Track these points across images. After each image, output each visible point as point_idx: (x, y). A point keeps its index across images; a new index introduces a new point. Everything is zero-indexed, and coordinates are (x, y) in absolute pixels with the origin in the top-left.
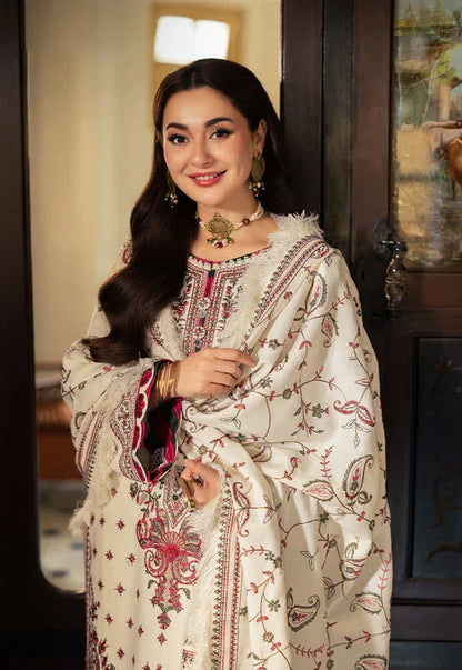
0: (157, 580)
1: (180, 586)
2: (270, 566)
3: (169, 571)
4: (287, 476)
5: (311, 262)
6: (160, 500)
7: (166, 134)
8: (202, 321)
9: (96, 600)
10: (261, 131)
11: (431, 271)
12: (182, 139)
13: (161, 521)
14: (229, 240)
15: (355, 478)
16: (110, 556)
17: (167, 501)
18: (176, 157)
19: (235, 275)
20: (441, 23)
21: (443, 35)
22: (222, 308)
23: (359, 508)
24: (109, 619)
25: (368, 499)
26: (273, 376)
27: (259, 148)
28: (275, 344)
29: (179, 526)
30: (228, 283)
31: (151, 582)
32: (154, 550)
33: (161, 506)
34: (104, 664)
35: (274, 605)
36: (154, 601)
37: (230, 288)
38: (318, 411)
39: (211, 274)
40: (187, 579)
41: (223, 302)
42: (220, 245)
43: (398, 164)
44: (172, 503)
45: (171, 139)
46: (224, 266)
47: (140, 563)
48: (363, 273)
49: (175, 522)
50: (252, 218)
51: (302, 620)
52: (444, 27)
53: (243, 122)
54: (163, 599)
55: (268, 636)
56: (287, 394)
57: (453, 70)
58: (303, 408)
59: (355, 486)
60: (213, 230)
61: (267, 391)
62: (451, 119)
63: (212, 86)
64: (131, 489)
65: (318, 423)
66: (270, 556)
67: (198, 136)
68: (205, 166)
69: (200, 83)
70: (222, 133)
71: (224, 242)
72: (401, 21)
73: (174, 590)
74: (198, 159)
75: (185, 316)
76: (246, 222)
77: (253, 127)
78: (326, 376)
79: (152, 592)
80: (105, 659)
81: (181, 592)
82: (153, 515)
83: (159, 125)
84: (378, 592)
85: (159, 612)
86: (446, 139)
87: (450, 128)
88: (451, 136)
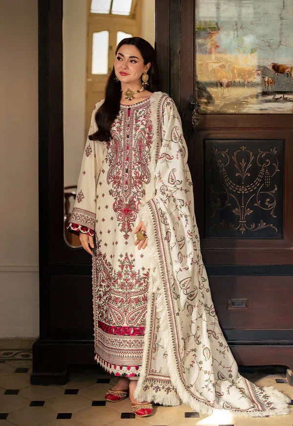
0: (122, 222)
1: (130, 222)
3: (126, 218)
6: (120, 193)
7: (117, 56)
8: (129, 126)
9: (99, 239)
11: (209, 114)
13: (121, 201)
14: (133, 98)
16: (103, 220)
17: (122, 193)
18: (118, 65)
19: (137, 109)
20: (212, 26)
21: (212, 30)
22: (134, 120)
24: (106, 245)
27: (146, 71)
29: (128, 201)
30: (135, 112)
31: (119, 224)
32: (120, 212)
33: (121, 195)
34: (106, 263)
36: (121, 230)
37: (136, 113)
40: (132, 220)
41: (135, 118)
42: (131, 100)
43: (197, 76)
44: (124, 193)
46: (133, 106)
47: (115, 219)
48: (185, 115)
49: (126, 200)
50: (140, 91)
52: (212, 28)
53: (142, 61)
54: (125, 229)
57: (216, 43)
60: (127, 94)
62: (216, 59)
63: (136, 46)
64: (110, 192)
67: (126, 60)
71: (131, 98)
72: (197, 26)
73: (129, 224)
75: (122, 125)
76: (138, 92)
79: (120, 227)
80: (106, 261)
81: (131, 225)
82: (118, 199)
85: (124, 233)
86: (214, 67)
87: (215, 63)
88: (216, 66)
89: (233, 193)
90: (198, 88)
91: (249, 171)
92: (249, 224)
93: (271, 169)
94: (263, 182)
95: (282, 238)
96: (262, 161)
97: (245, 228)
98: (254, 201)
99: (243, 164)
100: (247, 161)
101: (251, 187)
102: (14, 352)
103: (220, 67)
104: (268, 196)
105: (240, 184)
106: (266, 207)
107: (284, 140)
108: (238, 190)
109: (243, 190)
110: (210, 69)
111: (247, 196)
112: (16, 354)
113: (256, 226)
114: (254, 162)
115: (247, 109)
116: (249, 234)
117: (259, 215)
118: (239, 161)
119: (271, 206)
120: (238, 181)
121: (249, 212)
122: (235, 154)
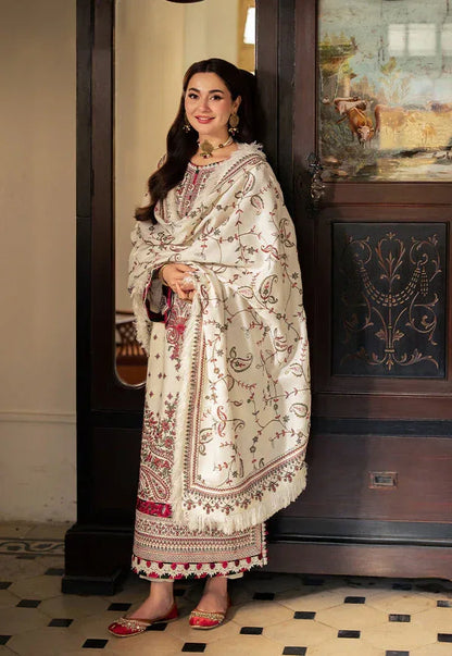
0: (174, 346)
2: (218, 331)
3: (180, 339)
4: (230, 282)
5: (248, 167)
7: (188, 92)
8: (190, 197)
10: (238, 101)
12: (196, 97)
13: (175, 312)
14: (210, 155)
15: (266, 287)
18: (191, 106)
19: (208, 173)
20: (344, 44)
21: (345, 50)
22: (200, 190)
23: (270, 306)
25: (275, 301)
26: (220, 228)
27: (236, 109)
28: (219, 207)
29: (184, 313)
30: (205, 177)
31: (170, 347)
32: (172, 329)
33: (174, 304)
35: (220, 353)
36: (172, 358)
37: (205, 179)
38: (251, 251)
39: (197, 172)
41: (201, 187)
42: (205, 157)
44: (179, 301)
45: (190, 96)
46: (204, 168)
49: (181, 312)
50: (225, 144)
51: (243, 367)
52: (346, 46)
53: (229, 94)
54: (177, 356)
55: (217, 370)
56: (230, 239)
57: (351, 70)
58: (241, 248)
59: (266, 292)
60: (203, 149)
61: (217, 237)
62: (350, 96)
63: (217, 73)
65: (252, 257)
66: (218, 326)
67: (204, 97)
68: (204, 112)
69: (210, 70)
70: (217, 98)
71: (208, 155)
72: (321, 43)
74: (202, 109)
75: (182, 195)
76: (221, 146)
77: (234, 99)
78: (257, 231)
79: (171, 353)
83: (185, 88)
84: (300, 363)
85: (175, 362)
86: (348, 108)
87: (350, 101)
88: (351, 106)
89: (376, 305)
90: (323, 140)
91: (399, 272)
92: (398, 354)
93: (430, 268)
94: (418, 288)
95: (445, 377)
96: (417, 256)
97: (393, 361)
98: (405, 318)
99: (391, 260)
100: (396, 255)
101: (401, 296)
102: (55, 544)
103: (357, 107)
104: (425, 312)
105: (386, 292)
106: (423, 328)
107: (448, 224)
108: (383, 302)
109: (391, 301)
110: (342, 111)
111: (396, 311)
112: (55, 548)
113: (409, 359)
114: (406, 257)
115: (397, 174)
116: (398, 371)
117: (413, 342)
118: (385, 255)
119: (430, 327)
120: (384, 288)
121: (399, 336)
122: (380, 245)
